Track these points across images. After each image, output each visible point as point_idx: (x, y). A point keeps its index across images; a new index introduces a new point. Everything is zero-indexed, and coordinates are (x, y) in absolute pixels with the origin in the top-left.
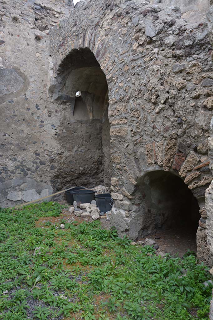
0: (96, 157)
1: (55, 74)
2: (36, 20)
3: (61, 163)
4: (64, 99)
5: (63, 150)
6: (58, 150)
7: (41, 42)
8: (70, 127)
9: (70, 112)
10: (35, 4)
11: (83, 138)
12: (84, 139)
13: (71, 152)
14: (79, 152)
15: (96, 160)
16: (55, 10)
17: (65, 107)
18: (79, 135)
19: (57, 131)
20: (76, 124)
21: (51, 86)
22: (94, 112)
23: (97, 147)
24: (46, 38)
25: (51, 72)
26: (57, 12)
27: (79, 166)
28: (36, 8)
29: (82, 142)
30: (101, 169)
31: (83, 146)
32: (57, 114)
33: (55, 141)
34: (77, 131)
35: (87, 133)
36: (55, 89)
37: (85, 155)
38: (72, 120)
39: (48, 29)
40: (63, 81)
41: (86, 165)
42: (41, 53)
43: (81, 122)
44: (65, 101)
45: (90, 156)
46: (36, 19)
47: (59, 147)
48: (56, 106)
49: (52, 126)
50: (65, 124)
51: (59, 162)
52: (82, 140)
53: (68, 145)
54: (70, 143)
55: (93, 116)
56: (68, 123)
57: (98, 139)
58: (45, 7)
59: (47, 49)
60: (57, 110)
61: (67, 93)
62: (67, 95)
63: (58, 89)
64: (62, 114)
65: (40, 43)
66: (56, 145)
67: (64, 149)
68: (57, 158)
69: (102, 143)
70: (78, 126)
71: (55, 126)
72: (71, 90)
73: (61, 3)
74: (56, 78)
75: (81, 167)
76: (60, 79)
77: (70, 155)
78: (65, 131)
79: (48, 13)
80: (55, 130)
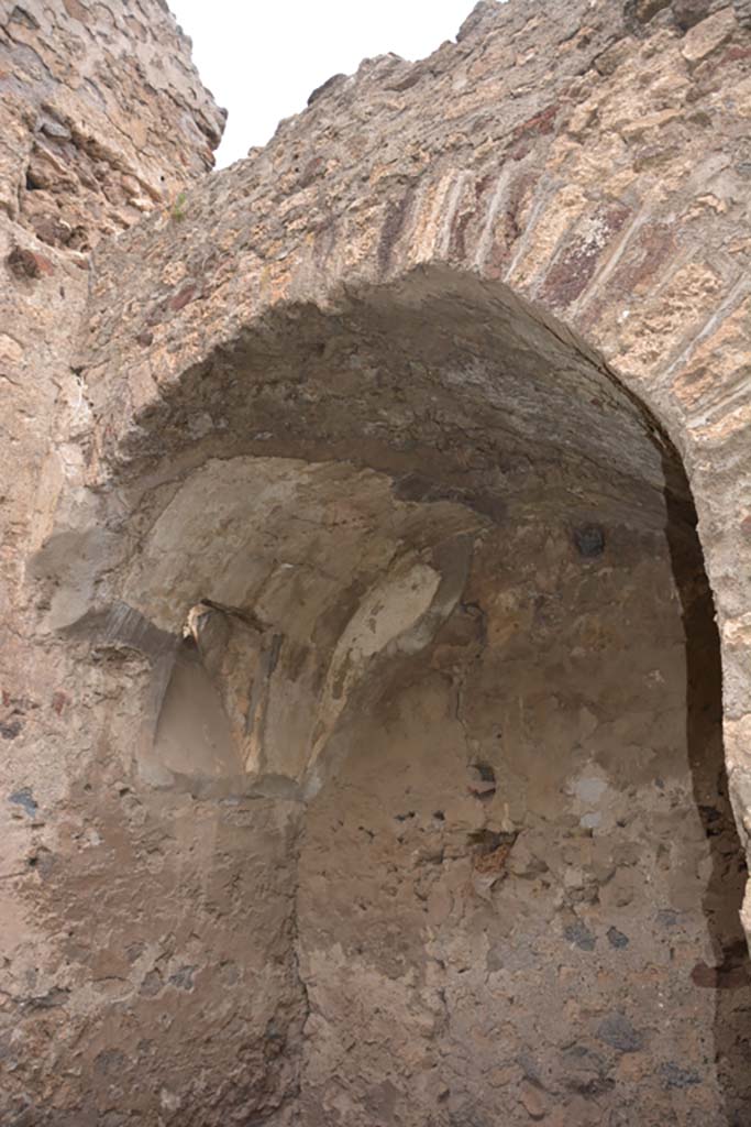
0: (258, 1011)
1: (97, 466)
2: (33, 184)
3: (37, 1072)
4: (118, 636)
5: (66, 973)
6: (31, 976)
7: (39, 287)
8: (128, 812)
9: (138, 722)
10: (46, 109)
11: (194, 894)
12: (202, 899)
13: (120, 987)
14: (169, 986)
15: (259, 1031)
16: (140, 175)
17: (113, 685)
18: (178, 869)
19: (47, 835)
20: (169, 795)
21: (52, 539)
22: (269, 732)
23: (269, 947)
24: (68, 278)
25: (71, 456)
26: (147, 190)
27: (154, 1082)
28: (43, 130)
29: (190, 915)
30: (281, 1091)
31: (195, 943)
32: (59, 724)
33: (23, 911)
34: (168, 843)
35: (219, 858)
36: (79, 562)
37: (198, 1001)
38: (149, 773)
39: (85, 248)
40: (136, 518)
41: (197, 1071)
42: (24, 339)
43: (194, 788)
44: (119, 645)
45: (227, 1006)
46: (29, 177)
47: (44, 950)
48: (61, 673)
49: (16, 798)
50: (103, 795)
51: (22, 1067)
52: (189, 902)
53: (102, 942)
54: (117, 920)
55: (263, 760)
56: (119, 786)
57: (276, 893)
58: (92, 141)
59: (65, 334)
60: (62, 696)
61: (143, 599)
62: (141, 610)
63: (98, 568)
64: (94, 728)
65: (32, 293)
66: (27, 937)
67: (76, 965)
68: (17, 1034)
69: (293, 918)
70: (177, 814)
71: (36, 805)
72: (167, 585)
73: (169, 159)
74: (96, 490)
75: (172, 1090)
76: (119, 504)
77: (110, 1011)
78: (96, 843)
79: (101, 176)
80: (35, 826)
